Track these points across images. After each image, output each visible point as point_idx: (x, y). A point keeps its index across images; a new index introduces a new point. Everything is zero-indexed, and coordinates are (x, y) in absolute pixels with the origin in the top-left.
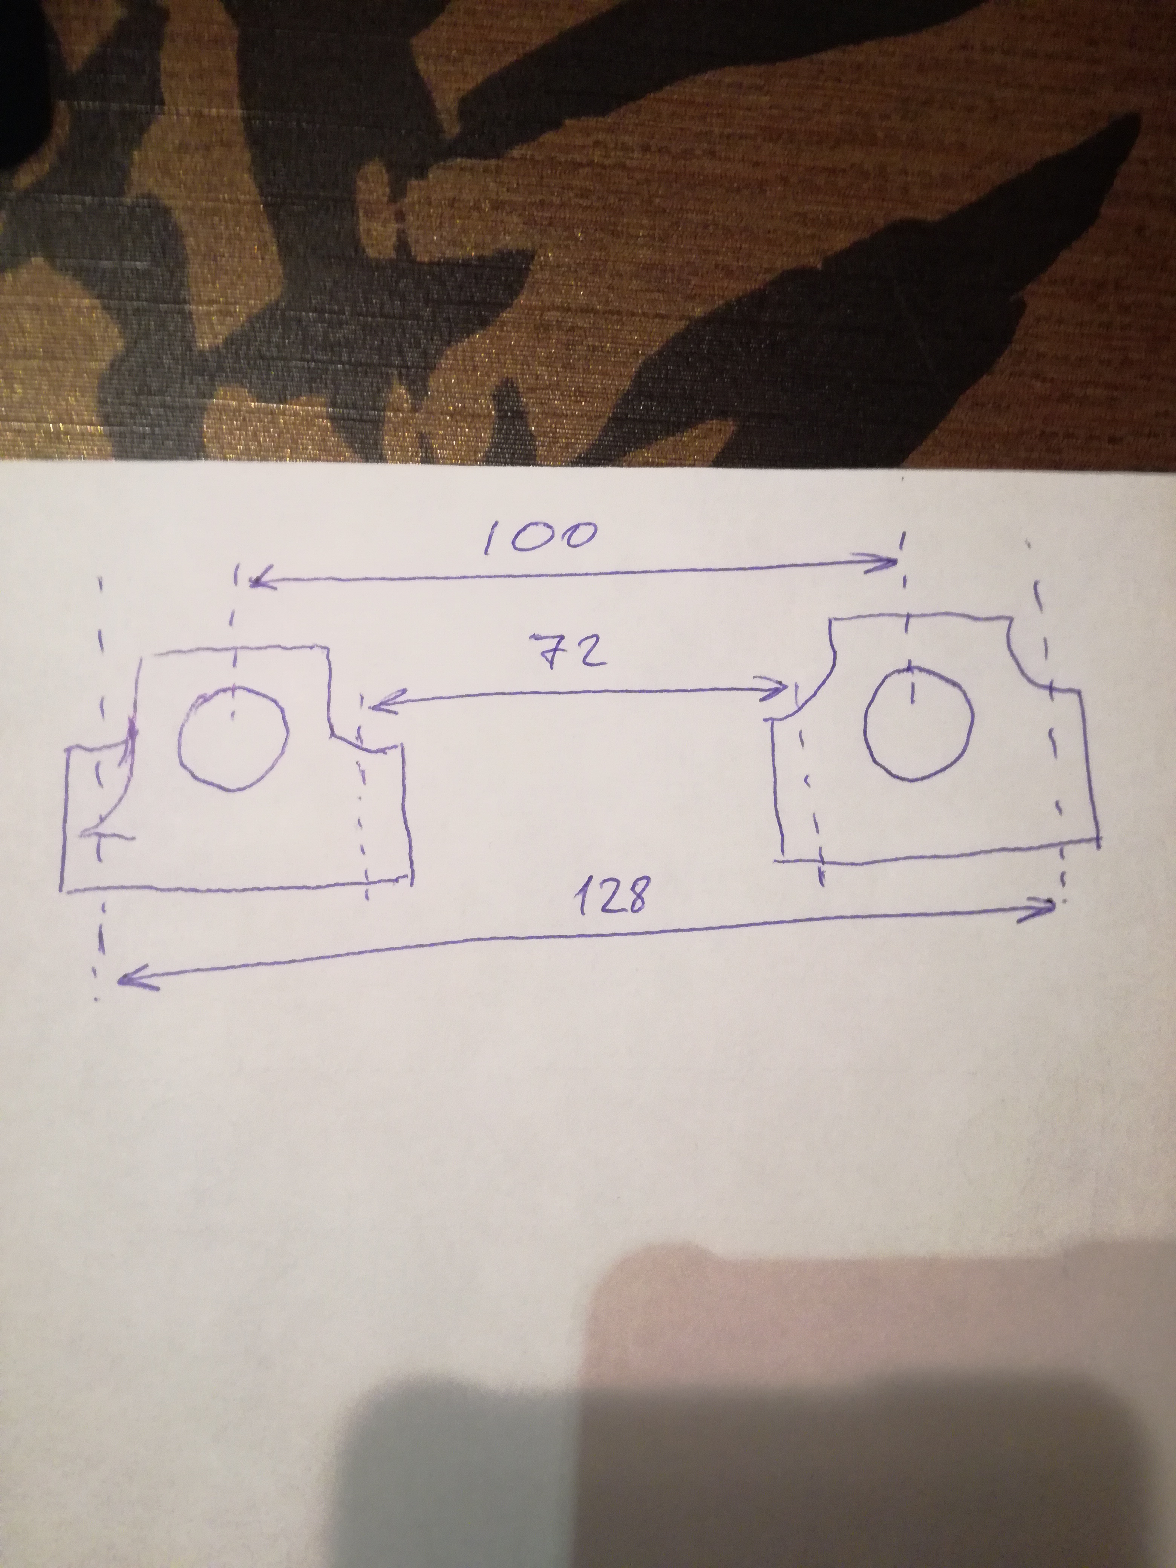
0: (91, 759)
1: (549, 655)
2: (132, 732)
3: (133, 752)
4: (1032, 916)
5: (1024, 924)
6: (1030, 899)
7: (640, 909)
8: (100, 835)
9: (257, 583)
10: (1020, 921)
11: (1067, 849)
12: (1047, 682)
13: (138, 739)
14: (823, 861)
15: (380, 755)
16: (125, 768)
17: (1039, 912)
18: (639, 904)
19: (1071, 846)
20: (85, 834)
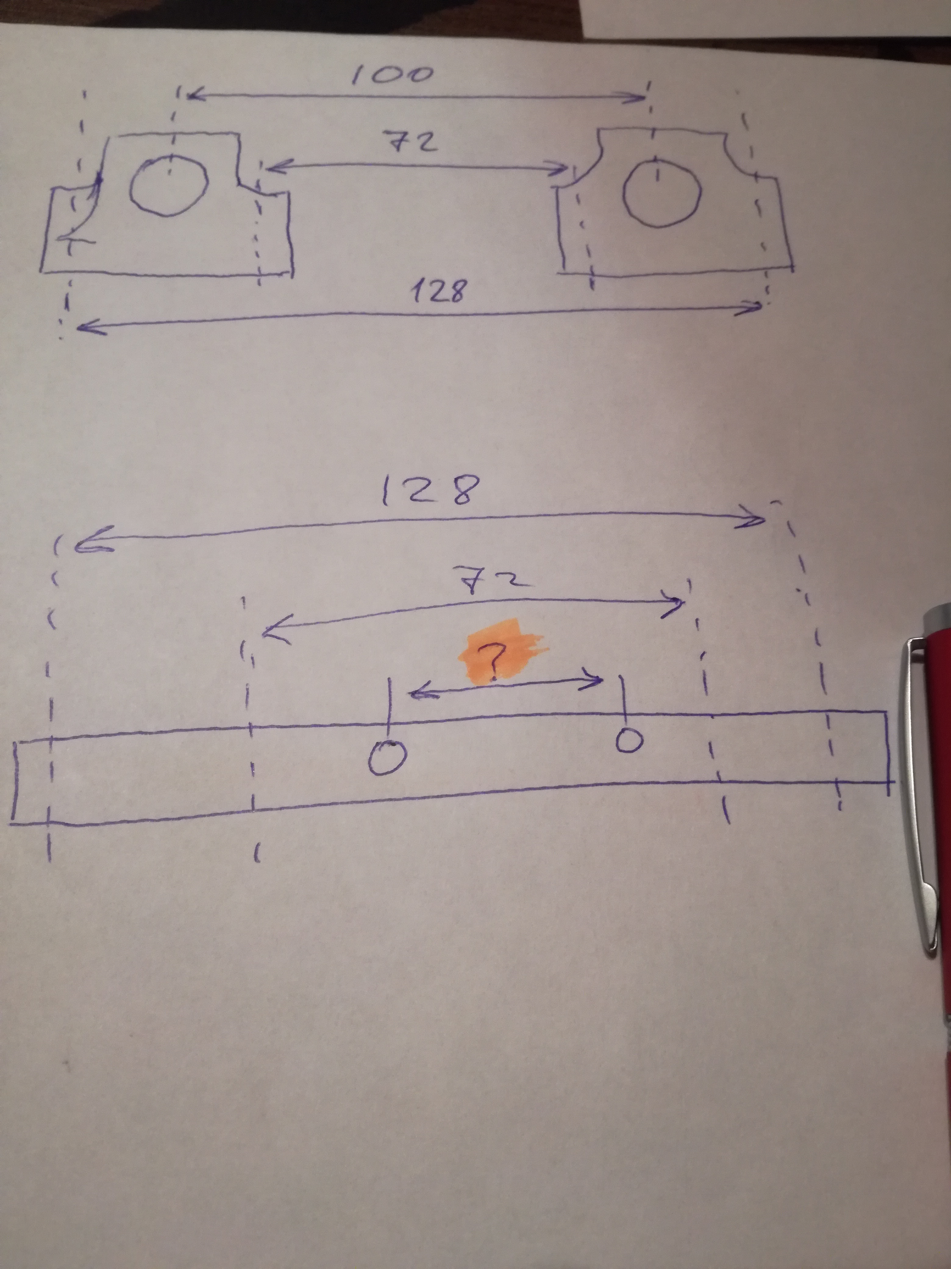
0: (68, 195)
1: (397, 143)
2: (99, 180)
3: (98, 191)
4: (746, 312)
5: (739, 317)
6: (743, 301)
7: (458, 300)
8: (71, 240)
9: (192, 97)
10: (736, 315)
11: (771, 272)
12: (753, 172)
13: (103, 186)
14: (593, 274)
15: (272, 198)
16: (92, 201)
17: (750, 310)
18: (458, 297)
19: (773, 270)
20: (60, 239)
